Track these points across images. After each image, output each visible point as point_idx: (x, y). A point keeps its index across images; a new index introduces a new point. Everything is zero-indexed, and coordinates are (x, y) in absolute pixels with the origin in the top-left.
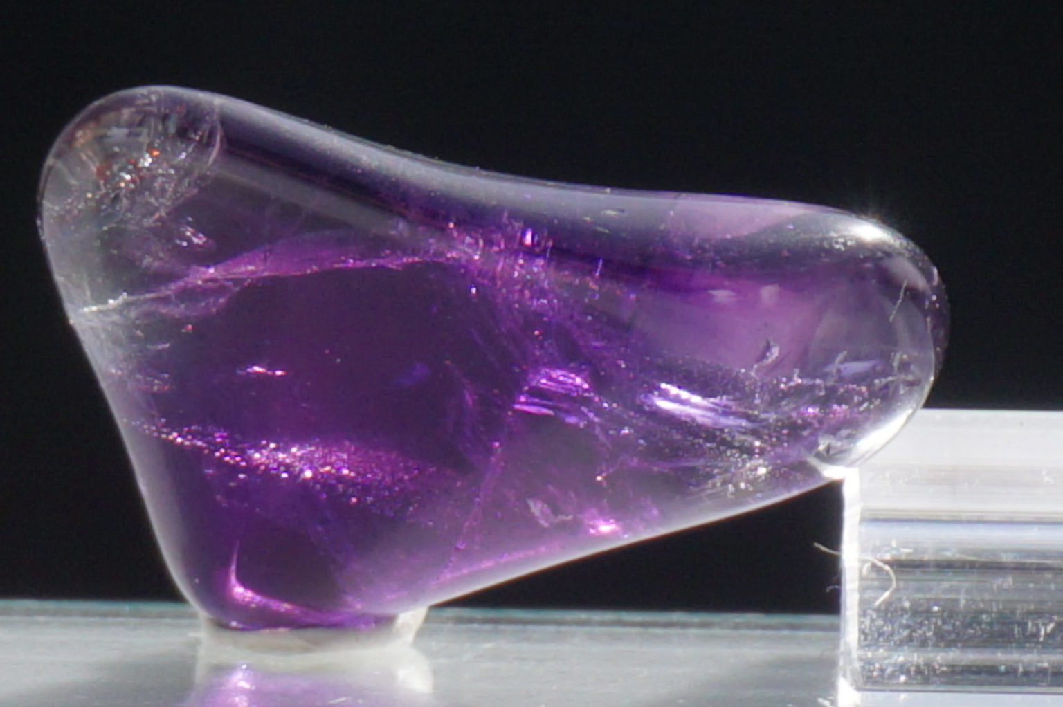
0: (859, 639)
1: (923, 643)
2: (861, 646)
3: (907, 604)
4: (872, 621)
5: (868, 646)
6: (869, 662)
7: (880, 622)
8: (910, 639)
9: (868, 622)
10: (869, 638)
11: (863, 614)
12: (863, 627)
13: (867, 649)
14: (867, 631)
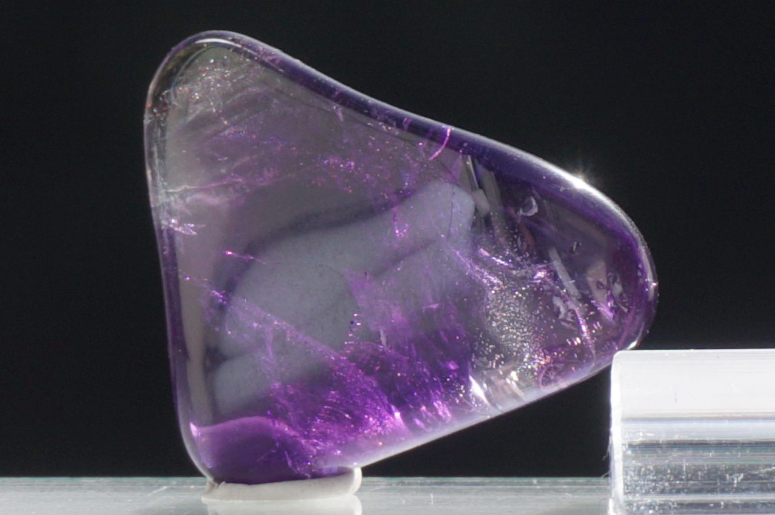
0: (624, 489)
1: (663, 492)
2: (626, 493)
3: (651, 468)
4: (631, 477)
5: (630, 493)
6: (630, 504)
7: (636, 478)
8: (654, 489)
9: (629, 478)
10: (630, 488)
11: (626, 473)
12: (626, 481)
13: (629, 494)
14: (629, 483)
